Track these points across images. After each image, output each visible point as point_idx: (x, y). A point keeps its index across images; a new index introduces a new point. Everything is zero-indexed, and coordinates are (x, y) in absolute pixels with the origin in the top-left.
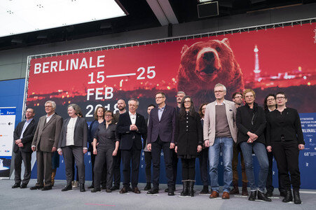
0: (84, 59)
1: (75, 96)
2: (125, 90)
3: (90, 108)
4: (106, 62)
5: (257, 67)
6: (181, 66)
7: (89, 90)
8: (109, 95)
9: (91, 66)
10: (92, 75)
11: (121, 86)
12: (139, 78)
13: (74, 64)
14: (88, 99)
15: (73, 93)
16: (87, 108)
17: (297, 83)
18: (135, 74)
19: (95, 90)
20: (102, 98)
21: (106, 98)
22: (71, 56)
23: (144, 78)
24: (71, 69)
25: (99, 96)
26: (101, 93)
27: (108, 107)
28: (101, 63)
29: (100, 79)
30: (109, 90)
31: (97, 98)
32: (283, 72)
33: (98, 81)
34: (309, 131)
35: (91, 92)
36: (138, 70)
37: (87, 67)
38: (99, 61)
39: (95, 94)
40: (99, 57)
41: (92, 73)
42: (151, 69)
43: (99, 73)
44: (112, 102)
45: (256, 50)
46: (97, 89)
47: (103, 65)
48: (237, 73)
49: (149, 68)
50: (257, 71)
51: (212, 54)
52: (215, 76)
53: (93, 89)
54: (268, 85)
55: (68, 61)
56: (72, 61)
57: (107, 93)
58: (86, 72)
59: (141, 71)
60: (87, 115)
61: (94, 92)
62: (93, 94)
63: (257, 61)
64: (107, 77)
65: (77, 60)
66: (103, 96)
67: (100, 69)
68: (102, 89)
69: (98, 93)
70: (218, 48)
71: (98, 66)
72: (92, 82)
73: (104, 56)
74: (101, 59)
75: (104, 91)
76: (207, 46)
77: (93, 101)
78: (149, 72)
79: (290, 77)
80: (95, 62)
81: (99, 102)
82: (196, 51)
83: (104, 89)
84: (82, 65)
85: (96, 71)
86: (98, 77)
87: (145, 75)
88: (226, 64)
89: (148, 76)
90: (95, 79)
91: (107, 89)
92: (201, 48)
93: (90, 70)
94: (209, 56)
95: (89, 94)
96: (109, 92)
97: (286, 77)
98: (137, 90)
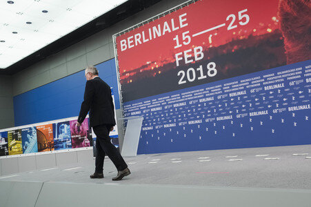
0: (166, 24)
1: (164, 65)
2: (216, 46)
3: (181, 74)
4: (189, 19)
7: (177, 55)
8: (199, 56)
9: (174, 29)
10: (177, 38)
11: (210, 42)
12: (230, 28)
13: (156, 32)
14: (178, 65)
15: (162, 62)
16: (179, 74)
18: (224, 24)
19: (183, 53)
20: (192, 61)
21: (197, 59)
22: (152, 24)
23: (236, 26)
24: (155, 37)
25: (189, 59)
26: (190, 56)
27: (200, 69)
28: (184, 23)
29: (187, 40)
30: (199, 50)
31: (187, 62)
33: (185, 43)
35: (179, 56)
36: (228, 19)
37: (170, 31)
38: (181, 21)
39: (184, 58)
40: (180, 17)
41: (177, 36)
42: (242, 14)
43: (184, 34)
44: (204, 63)
46: (185, 52)
47: (187, 24)
49: (240, 13)
53: (181, 53)
55: (150, 29)
56: (154, 28)
57: (196, 54)
59: (231, 18)
60: (180, 82)
61: (183, 56)
62: (181, 58)
64: (193, 36)
65: (159, 26)
66: (193, 58)
68: (190, 50)
69: (186, 56)
71: (182, 26)
72: (178, 46)
73: (185, 14)
74: (183, 18)
75: (193, 52)
77: (184, 66)
78: (240, 18)
80: (177, 24)
81: (190, 65)
83: (193, 50)
84: (165, 30)
85: (179, 32)
86: (184, 38)
87: (237, 22)
89: (241, 23)
90: (181, 41)
91: (195, 49)
93: (174, 34)
95: (178, 60)
96: (199, 52)
98: (230, 43)
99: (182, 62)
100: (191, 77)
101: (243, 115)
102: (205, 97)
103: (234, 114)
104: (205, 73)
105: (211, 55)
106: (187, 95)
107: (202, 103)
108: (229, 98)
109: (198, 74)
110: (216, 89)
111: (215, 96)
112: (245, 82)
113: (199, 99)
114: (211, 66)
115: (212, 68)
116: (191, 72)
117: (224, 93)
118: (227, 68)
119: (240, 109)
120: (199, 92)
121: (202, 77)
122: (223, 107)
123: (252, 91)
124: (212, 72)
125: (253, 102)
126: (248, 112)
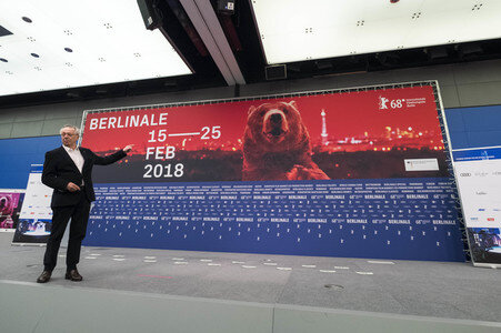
0: (145, 116)
1: (133, 155)
2: (188, 150)
3: (149, 168)
4: (169, 119)
5: (324, 131)
6: (247, 127)
7: (149, 149)
8: (170, 155)
9: (152, 124)
10: (153, 133)
11: (184, 145)
12: (203, 138)
13: (134, 121)
14: (147, 158)
16: (146, 167)
17: (364, 148)
18: (199, 134)
19: (155, 149)
20: (162, 158)
21: (167, 157)
22: (131, 113)
23: (208, 138)
24: (131, 126)
25: (160, 155)
26: (162, 153)
27: (169, 167)
28: (163, 121)
29: (162, 137)
30: (171, 150)
31: (157, 158)
32: (350, 136)
33: (159, 140)
34: (377, 197)
35: (151, 151)
36: (203, 130)
37: (148, 125)
38: (161, 119)
39: (155, 153)
40: (161, 115)
41: (154, 131)
42: (216, 129)
43: (161, 131)
44: (173, 162)
45: (323, 114)
46: (158, 148)
47: (166, 123)
48: (304, 136)
49: (214, 128)
50: (324, 134)
51: (279, 116)
52: (282, 138)
53: (153, 148)
54: (335, 149)
55: (128, 117)
56: (133, 117)
57: (168, 152)
58: (147, 129)
59: (206, 130)
60: (145, 176)
61: (154, 151)
62: (152, 153)
63: (324, 125)
64: (170, 135)
65: (138, 116)
66: (164, 155)
67: (162, 127)
68: (163, 148)
69: (158, 152)
70: (286, 110)
71: (161, 123)
72: (153, 140)
73: (167, 114)
74: (163, 117)
75: (165, 150)
76: (274, 108)
77: (153, 161)
78: (213, 132)
79: (357, 142)
80: (156, 120)
81: (159, 162)
82: (263, 113)
83: (166, 148)
84: (143, 122)
85: (157, 129)
86: (160, 135)
87: (210, 134)
88: (294, 127)
89: (213, 136)
90: (156, 137)
91: (168, 148)
92: (268, 110)
93: (151, 128)
94: (276, 118)
95: (148, 153)
96: (170, 152)
97: (353, 141)
98: (200, 151)
99: (152, 157)
100: (158, 173)
101: (198, 219)
102: (166, 195)
103: (190, 217)
104: (172, 172)
105: (181, 156)
106: (149, 189)
107: (162, 201)
108: (188, 200)
109: (165, 171)
110: (179, 189)
111: (177, 196)
112: (205, 188)
113: (160, 196)
114: (179, 167)
115: (180, 170)
116: (159, 168)
117: (185, 195)
118: (193, 172)
119: (197, 212)
120: (161, 189)
121: (169, 175)
122: (182, 208)
123: (210, 198)
124: (179, 173)
125: (209, 208)
126: (203, 216)
